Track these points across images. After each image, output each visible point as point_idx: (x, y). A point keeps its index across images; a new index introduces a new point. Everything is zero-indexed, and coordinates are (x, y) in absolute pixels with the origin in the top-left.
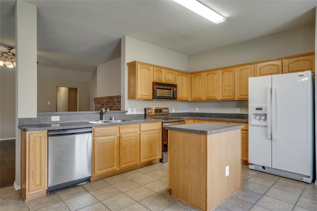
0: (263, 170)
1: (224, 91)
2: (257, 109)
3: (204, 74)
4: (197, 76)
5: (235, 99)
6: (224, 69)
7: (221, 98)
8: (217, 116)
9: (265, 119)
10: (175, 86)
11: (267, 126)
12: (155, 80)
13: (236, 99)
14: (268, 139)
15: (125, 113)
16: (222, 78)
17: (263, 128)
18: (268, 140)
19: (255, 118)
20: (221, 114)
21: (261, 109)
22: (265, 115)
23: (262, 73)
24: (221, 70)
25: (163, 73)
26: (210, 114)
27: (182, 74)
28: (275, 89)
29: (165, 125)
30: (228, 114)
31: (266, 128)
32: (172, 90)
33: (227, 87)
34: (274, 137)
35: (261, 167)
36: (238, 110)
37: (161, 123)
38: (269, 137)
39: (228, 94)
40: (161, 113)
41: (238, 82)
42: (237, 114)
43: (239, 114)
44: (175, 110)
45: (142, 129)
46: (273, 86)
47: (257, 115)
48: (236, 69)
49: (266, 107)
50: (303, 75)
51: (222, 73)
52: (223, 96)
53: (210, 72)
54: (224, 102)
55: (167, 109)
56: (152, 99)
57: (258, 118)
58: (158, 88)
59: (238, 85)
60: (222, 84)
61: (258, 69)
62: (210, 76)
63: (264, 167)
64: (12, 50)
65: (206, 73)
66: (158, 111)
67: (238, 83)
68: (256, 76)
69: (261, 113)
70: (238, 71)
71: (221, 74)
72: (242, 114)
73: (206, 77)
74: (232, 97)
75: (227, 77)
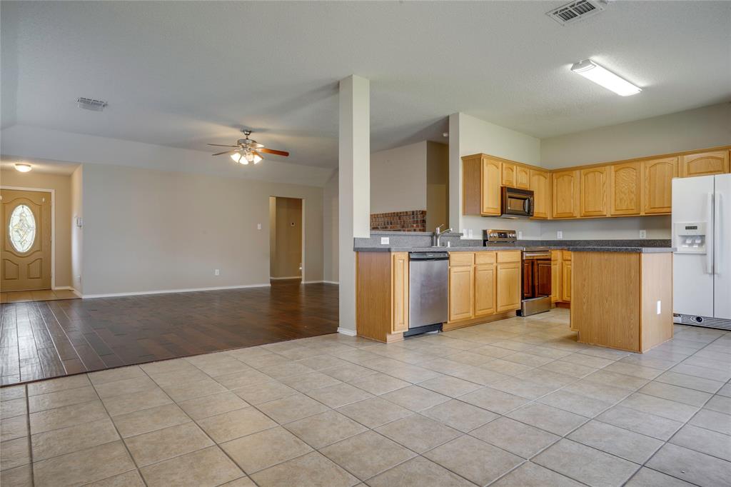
0: (698, 323)
1: (618, 201)
2: (687, 228)
3: (578, 172)
4: (563, 176)
5: (640, 215)
6: (619, 165)
7: (613, 213)
9: (703, 243)
10: (531, 193)
11: (705, 254)
12: (504, 183)
13: (643, 214)
14: (707, 273)
15: (459, 237)
16: (615, 180)
17: (699, 257)
18: (708, 275)
19: (684, 242)
20: (609, 241)
21: (695, 228)
22: (703, 237)
23: (692, 171)
24: (613, 167)
25: (515, 171)
27: (538, 172)
28: (721, 197)
29: (527, 255)
30: (622, 241)
31: (703, 257)
32: (527, 201)
33: (625, 194)
34: (718, 270)
35: (694, 319)
36: (643, 233)
37: (520, 252)
38: (710, 270)
39: (626, 207)
40: (506, 239)
41: (647, 185)
42: (640, 240)
43: (644, 241)
44: (523, 235)
45: (499, 260)
46: (716, 192)
47: (686, 237)
48: (642, 164)
49: (705, 225)
51: (616, 171)
52: (617, 211)
53: (591, 170)
54: (617, 220)
55: (514, 232)
56: (500, 215)
57: (689, 241)
58: (510, 197)
59: (647, 192)
60: (616, 189)
61: (686, 165)
62: (590, 176)
63: (699, 319)
64: (251, 134)
65: (582, 171)
66: (503, 235)
67: (645, 187)
68: (682, 177)
69: (695, 234)
70: (646, 167)
71: (613, 173)
72: (650, 240)
73: (583, 177)
74: (635, 212)
75: (624, 178)
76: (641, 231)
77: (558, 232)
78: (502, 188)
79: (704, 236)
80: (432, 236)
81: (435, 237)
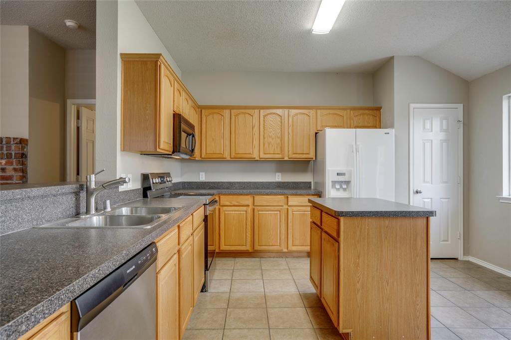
1: (266, 145)
2: (339, 174)
3: (228, 111)
4: (213, 113)
5: (285, 159)
6: (267, 110)
7: (261, 157)
8: (243, 186)
9: (348, 188)
10: (194, 129)
12: (175, 109)
16: (264, 124)
21: (344, 174)
24: (261, 111)
26: (230, 183)
30: (262, 182)
32: (191, 137)
33: (273, 139)
36: (278, 176)
37: (203, 206)
39: (273, 151)
40: (165, 185)
41: (290, 132)
42: (277, 182)
43: (280, 183)
48: (286, 112)
49: (350, 173)
50: (388, 133)
51: (264, 116)
52: (265, 154)
53: (242, 111)
55: (169, 175)
56: (171, 153)
57: (338, 186)
58: (183, 129)
59: (290, 138)
60: (264, 133)
62: (241, 117)
65: (233, 111)
66: (162, 179)
70: (289, 115)
72: (284, 182)
73: (233, 117)
74: (280, 156)
75: (272, 123)
76: (277, 174)
77: (201, 173)
78: (174, 114)
79: (350, 181)
80: (77, 194)
81: (83, 195)
